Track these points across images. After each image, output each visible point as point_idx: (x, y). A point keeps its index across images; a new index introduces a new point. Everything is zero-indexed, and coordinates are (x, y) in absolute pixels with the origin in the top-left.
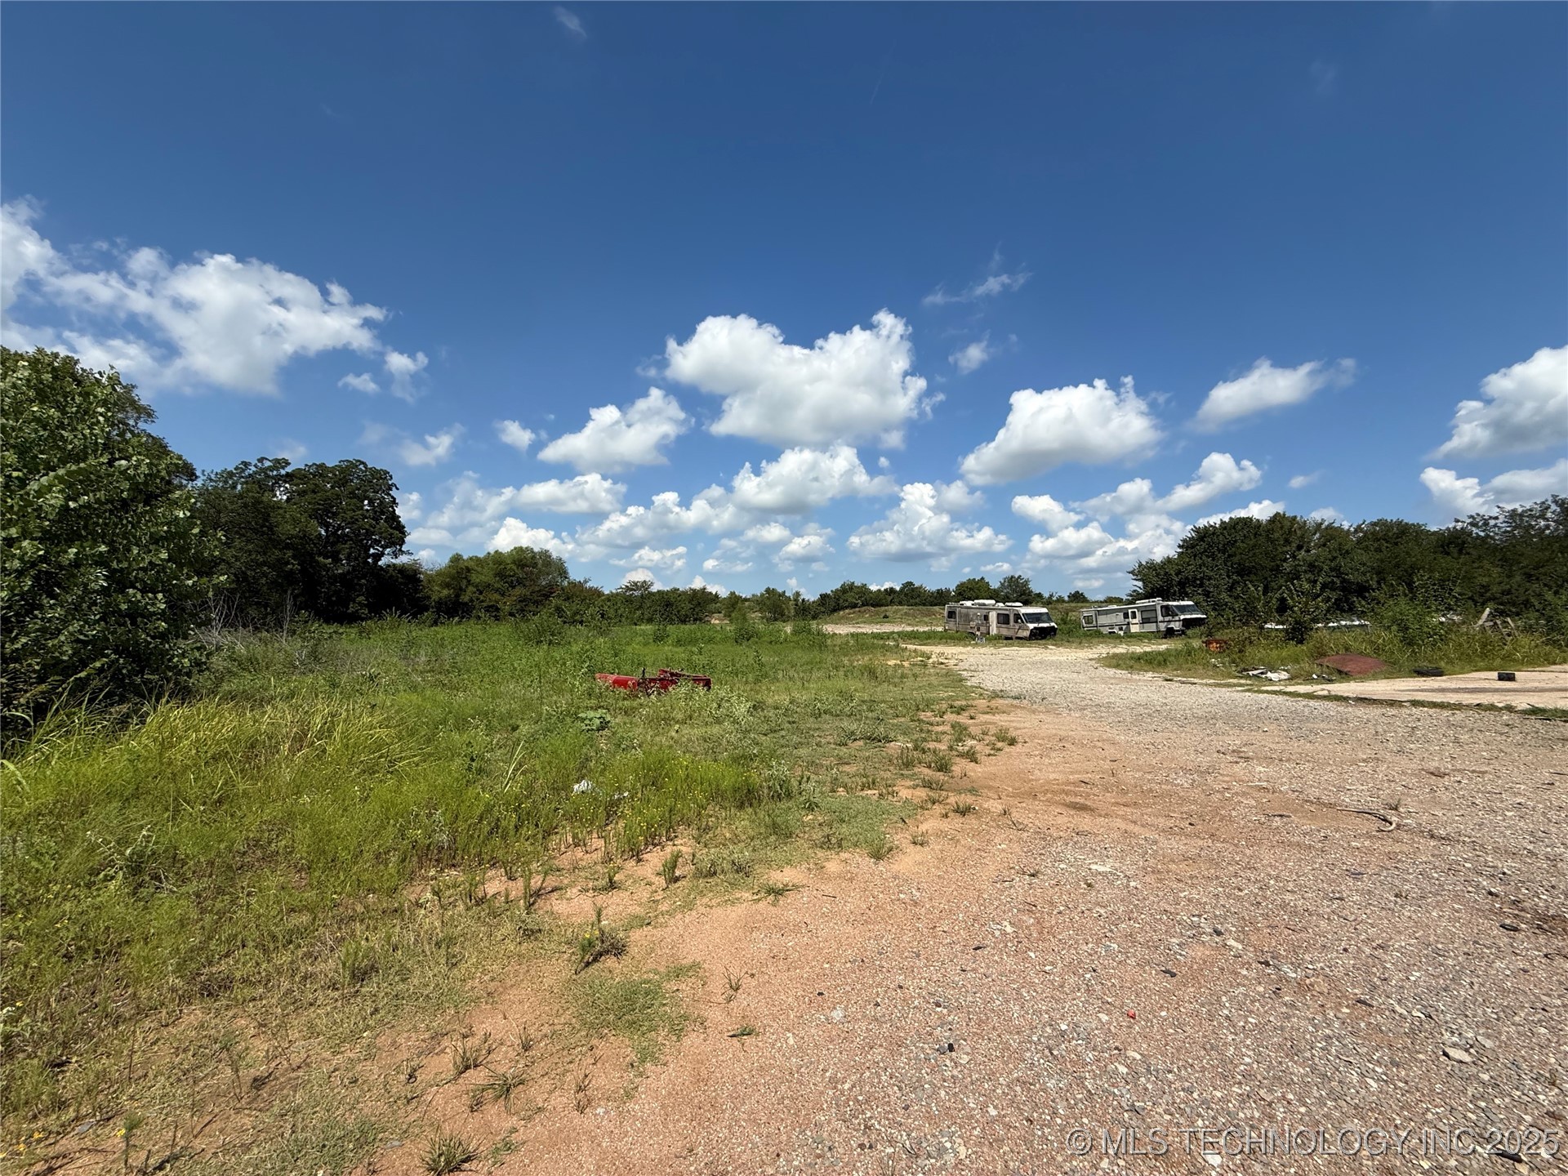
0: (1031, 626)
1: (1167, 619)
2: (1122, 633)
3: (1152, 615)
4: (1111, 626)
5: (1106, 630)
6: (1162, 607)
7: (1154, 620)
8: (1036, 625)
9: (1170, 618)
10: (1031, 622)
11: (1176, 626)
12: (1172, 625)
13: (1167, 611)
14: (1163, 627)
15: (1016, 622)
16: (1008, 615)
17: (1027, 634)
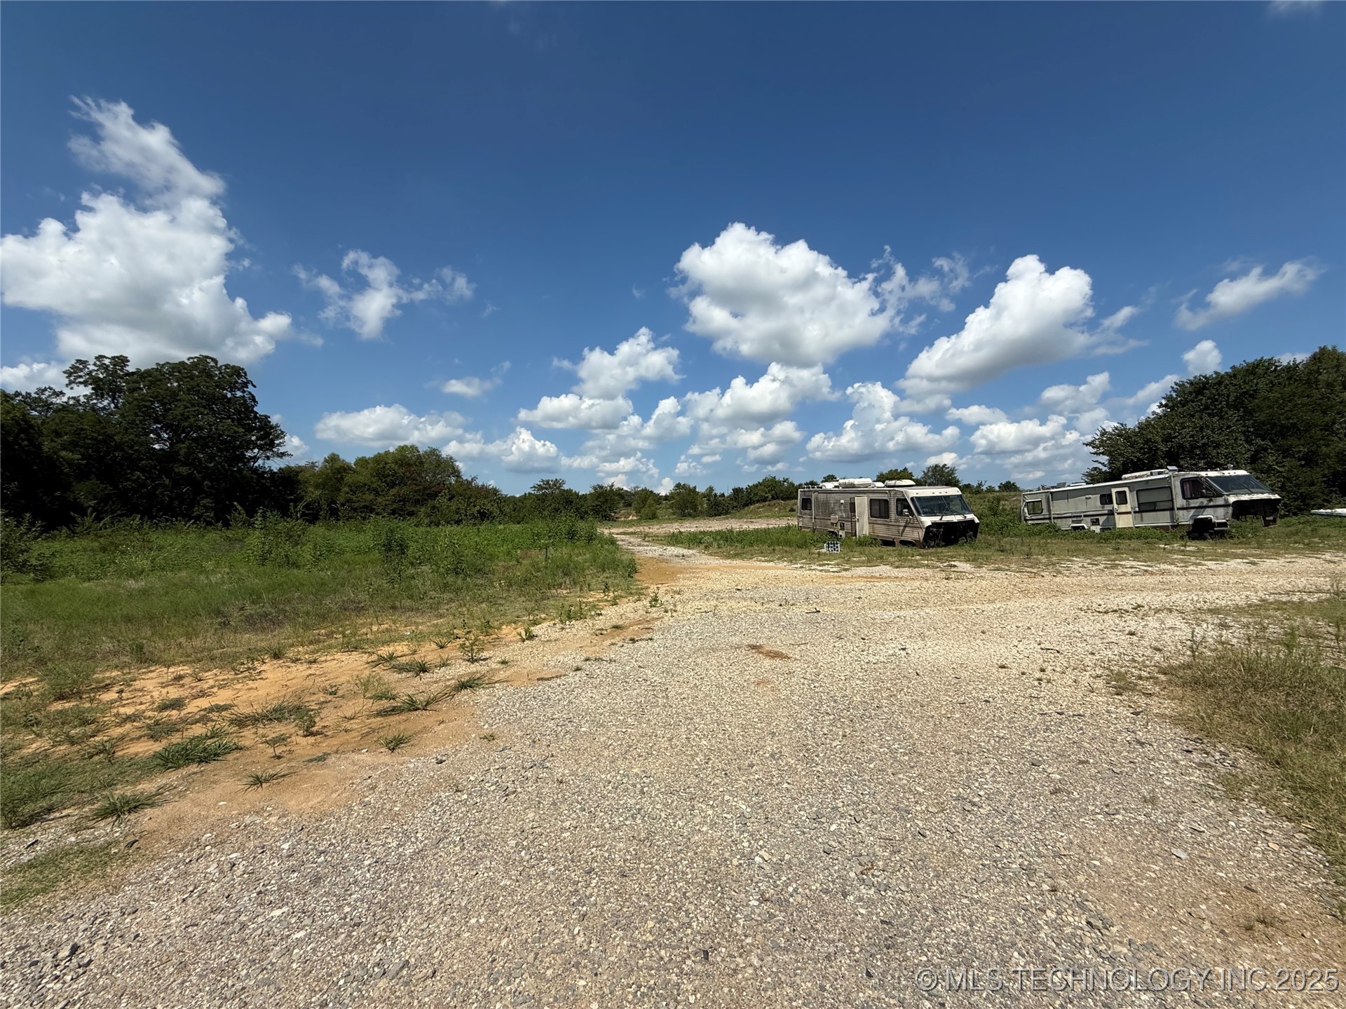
0: (927, 521)
1: (1195, 503)
2: (1097, 529)
3: (1163, 496)
4: (1077, 518)
5: (1066, 525)
6: (1183, 482)
7: (1168, 505)
8: (937, 519)
9: (1205, 501)
10: (927, 514)
11: (1217, 515)
12: (1207, 514)
13: (1195, 488)
14: (1185, 518)
15: (900, 513)
16: (886, 501)
17: (918, 535)
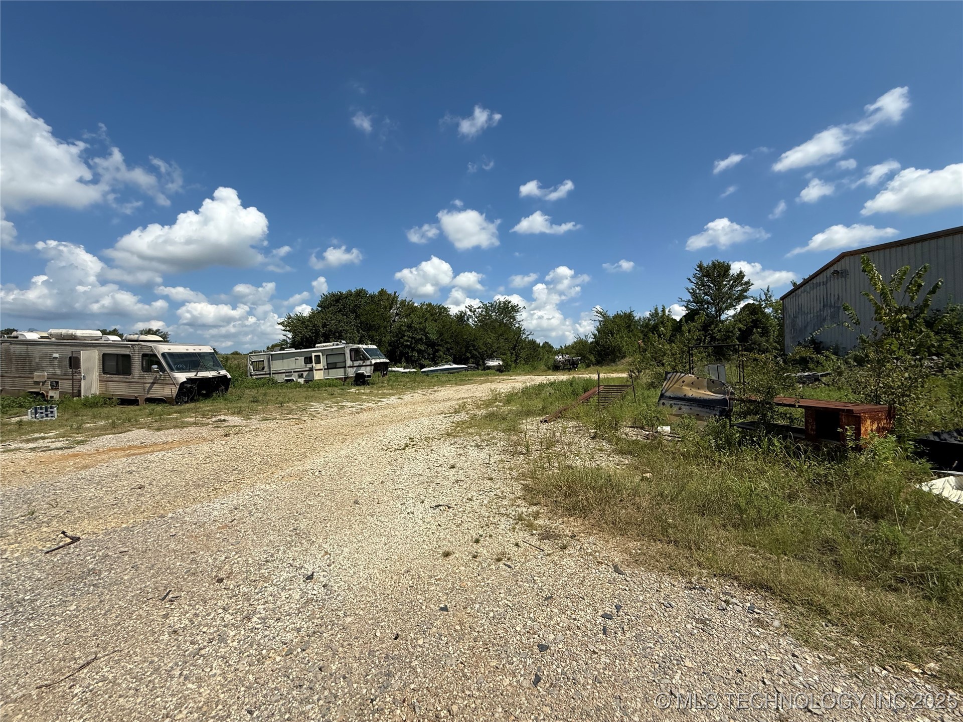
0: (182, 377)
1: (356, 363)
2: (302, 381)
3: (340, 359)
4: (289, 373)
5: (281, 378)
6: (351, 350)
7: (342, 365)
8: (192, 375)
9: (361, 362)
10: (181, 370)
11: (366, 371)
12: (362, 370)
13: (357, 355)
14: (351, 372)
15: (147, 369)
16: (127, 358)
17: (171, 391)
